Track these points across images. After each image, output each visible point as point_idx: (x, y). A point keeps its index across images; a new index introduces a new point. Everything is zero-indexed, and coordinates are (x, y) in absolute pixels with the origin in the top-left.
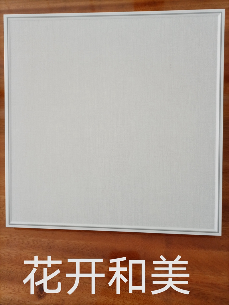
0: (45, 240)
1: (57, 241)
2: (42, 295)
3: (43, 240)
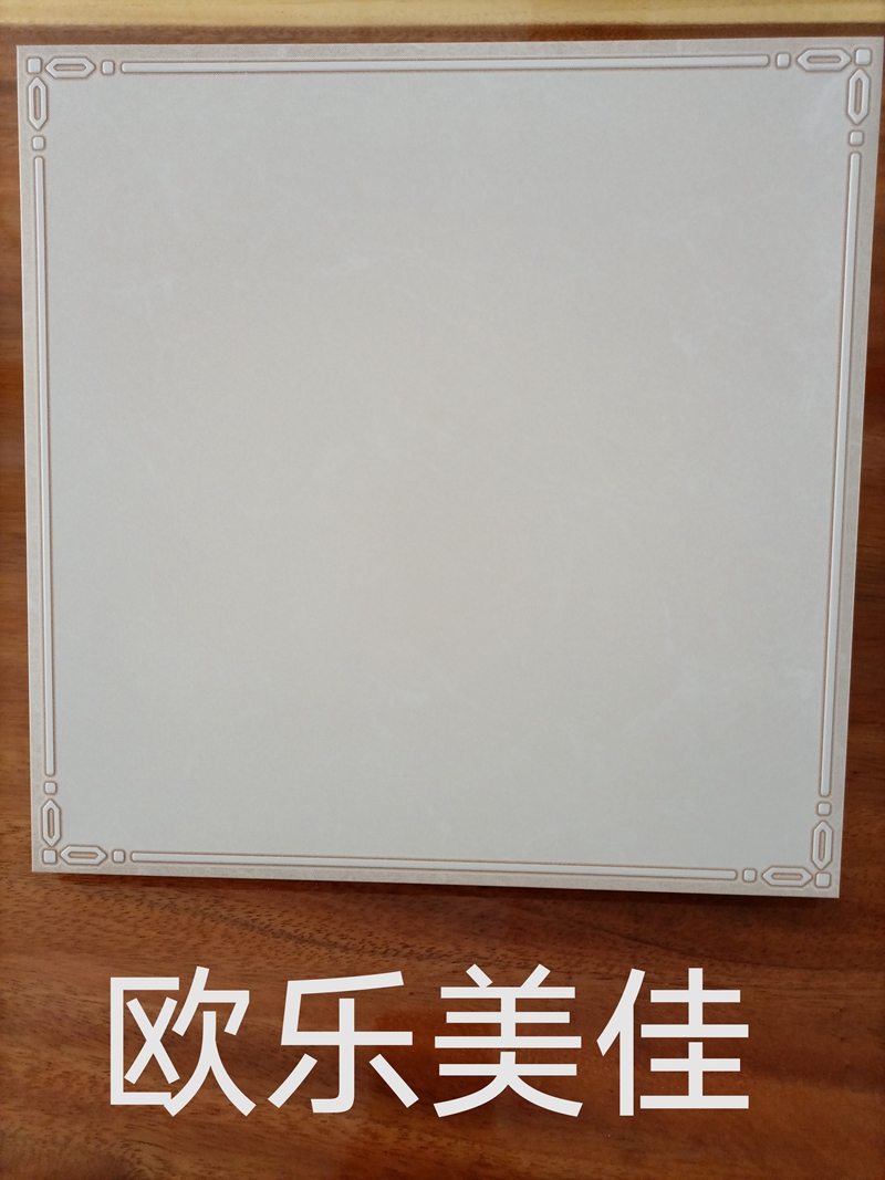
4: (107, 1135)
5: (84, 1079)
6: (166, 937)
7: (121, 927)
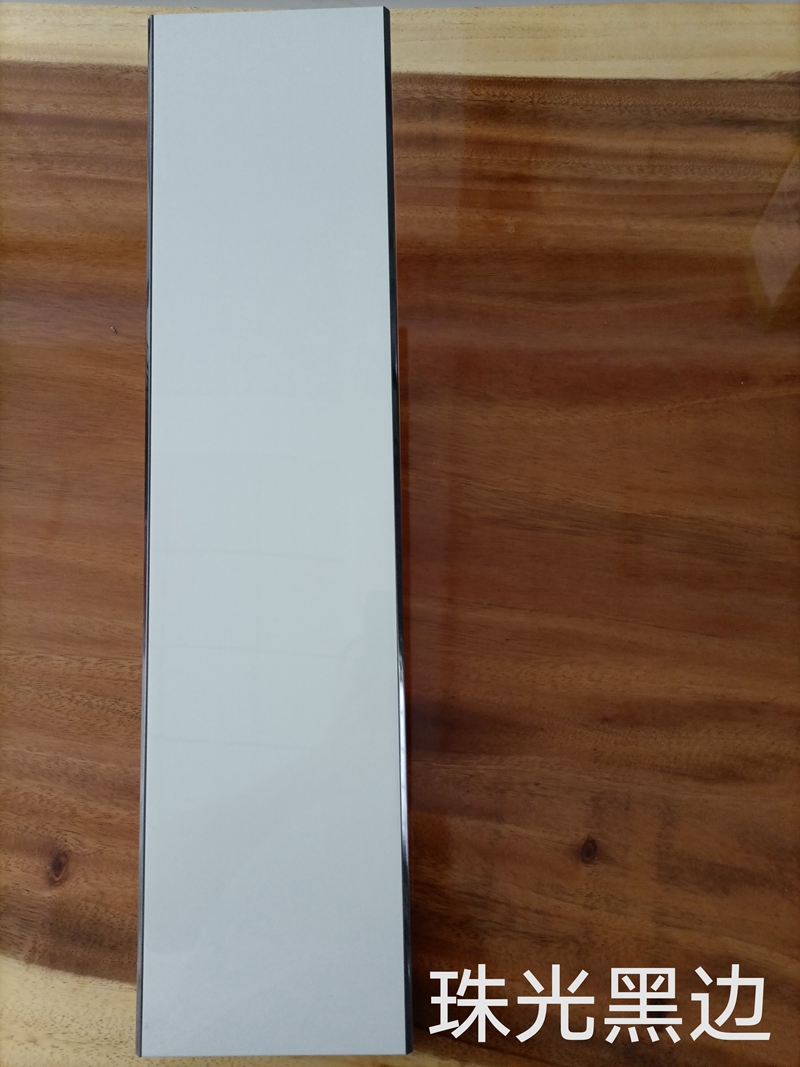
0: (75, 760)
1: (103, 766)
2: (57, 879)
3: (70, 760)
4: (47, 826)
5: (36, 797)
6: (85, 721)
7: (58, 714)
